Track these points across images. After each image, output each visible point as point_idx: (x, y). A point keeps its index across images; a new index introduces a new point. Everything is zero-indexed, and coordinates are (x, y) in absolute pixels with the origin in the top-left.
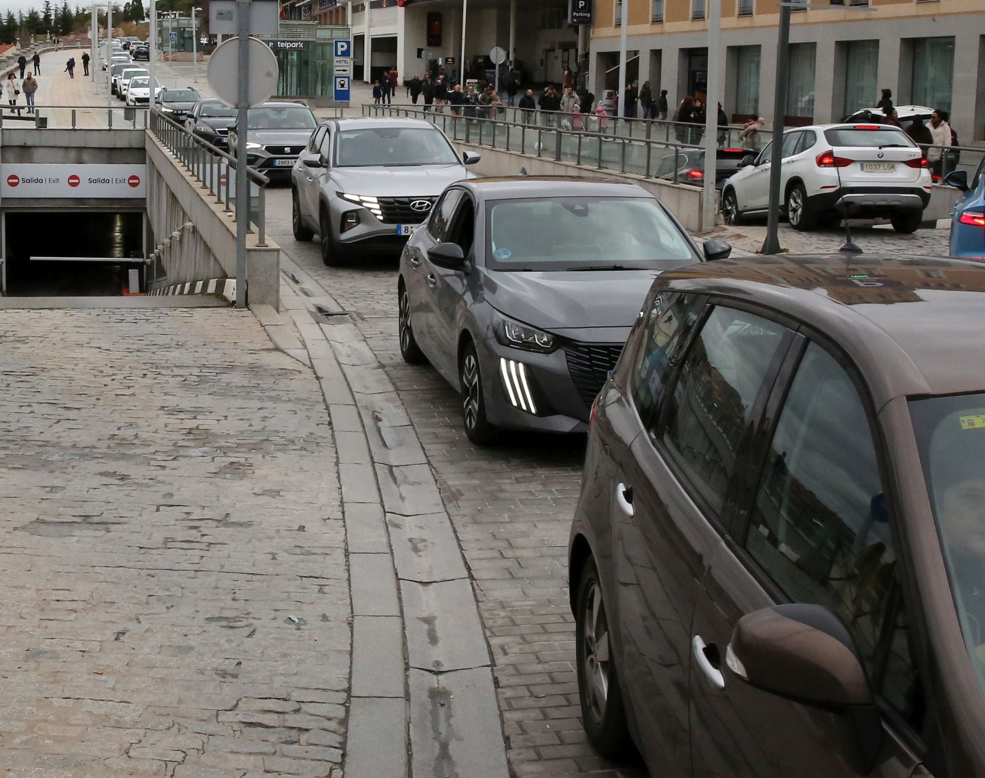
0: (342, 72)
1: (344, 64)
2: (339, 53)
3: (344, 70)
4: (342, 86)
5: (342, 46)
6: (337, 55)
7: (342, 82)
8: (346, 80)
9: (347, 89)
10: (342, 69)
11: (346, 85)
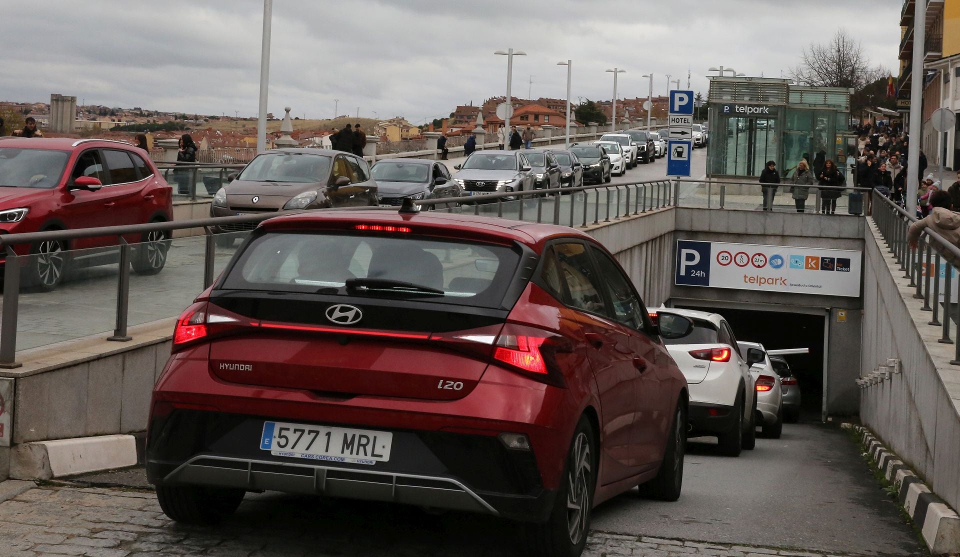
0: (680, 136)
1: (683, 124)
2: (676, 109)
3: (683, 133)
4: (680, 154)
5: (681, 99)
6: (672, 111)
7: (680, 150)
8: (686, 146)
9: (686, 159)
10: (680, 130)
11: (685, 154)
